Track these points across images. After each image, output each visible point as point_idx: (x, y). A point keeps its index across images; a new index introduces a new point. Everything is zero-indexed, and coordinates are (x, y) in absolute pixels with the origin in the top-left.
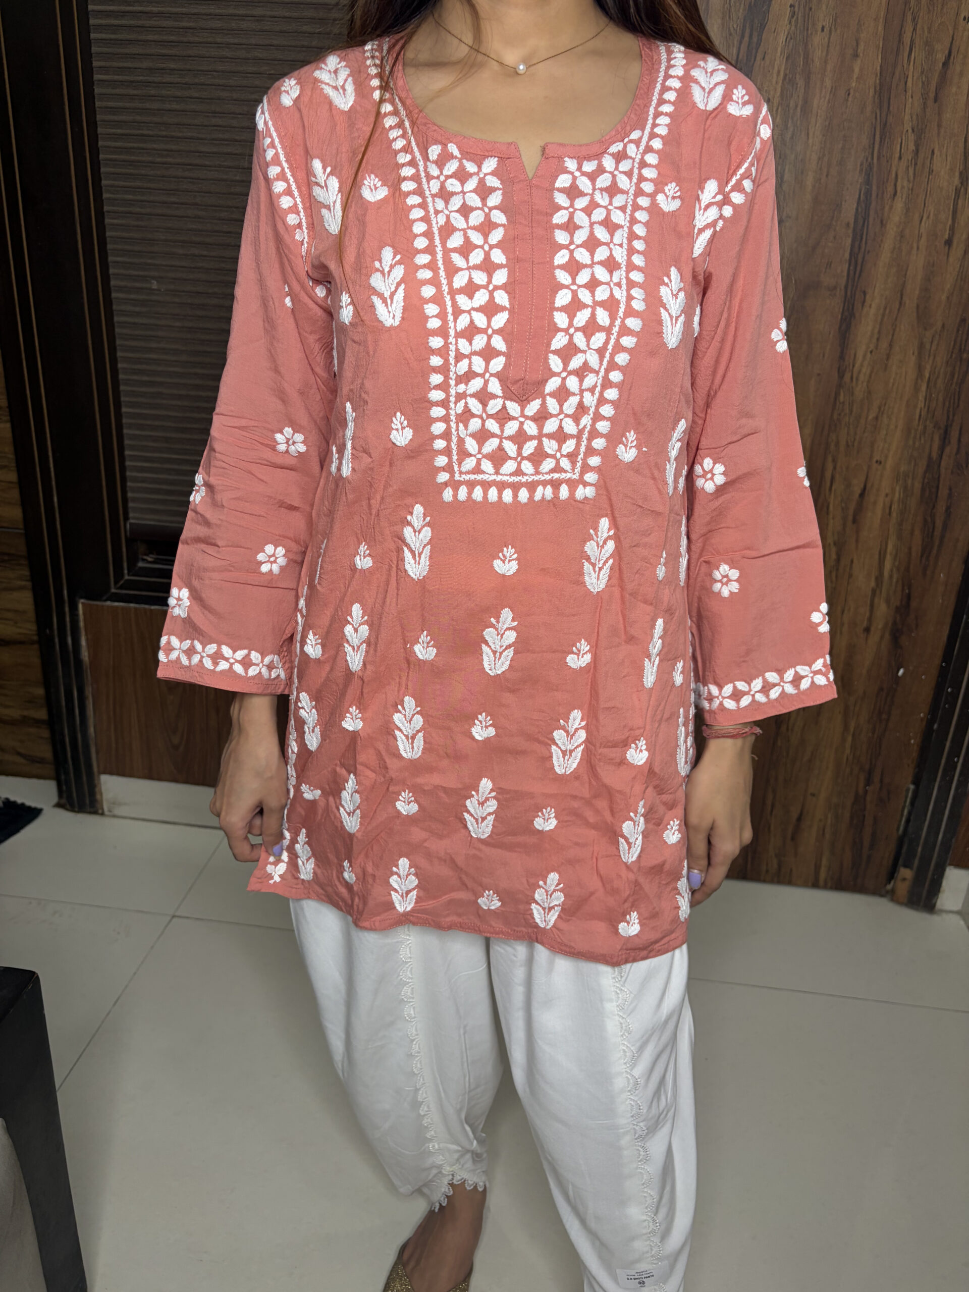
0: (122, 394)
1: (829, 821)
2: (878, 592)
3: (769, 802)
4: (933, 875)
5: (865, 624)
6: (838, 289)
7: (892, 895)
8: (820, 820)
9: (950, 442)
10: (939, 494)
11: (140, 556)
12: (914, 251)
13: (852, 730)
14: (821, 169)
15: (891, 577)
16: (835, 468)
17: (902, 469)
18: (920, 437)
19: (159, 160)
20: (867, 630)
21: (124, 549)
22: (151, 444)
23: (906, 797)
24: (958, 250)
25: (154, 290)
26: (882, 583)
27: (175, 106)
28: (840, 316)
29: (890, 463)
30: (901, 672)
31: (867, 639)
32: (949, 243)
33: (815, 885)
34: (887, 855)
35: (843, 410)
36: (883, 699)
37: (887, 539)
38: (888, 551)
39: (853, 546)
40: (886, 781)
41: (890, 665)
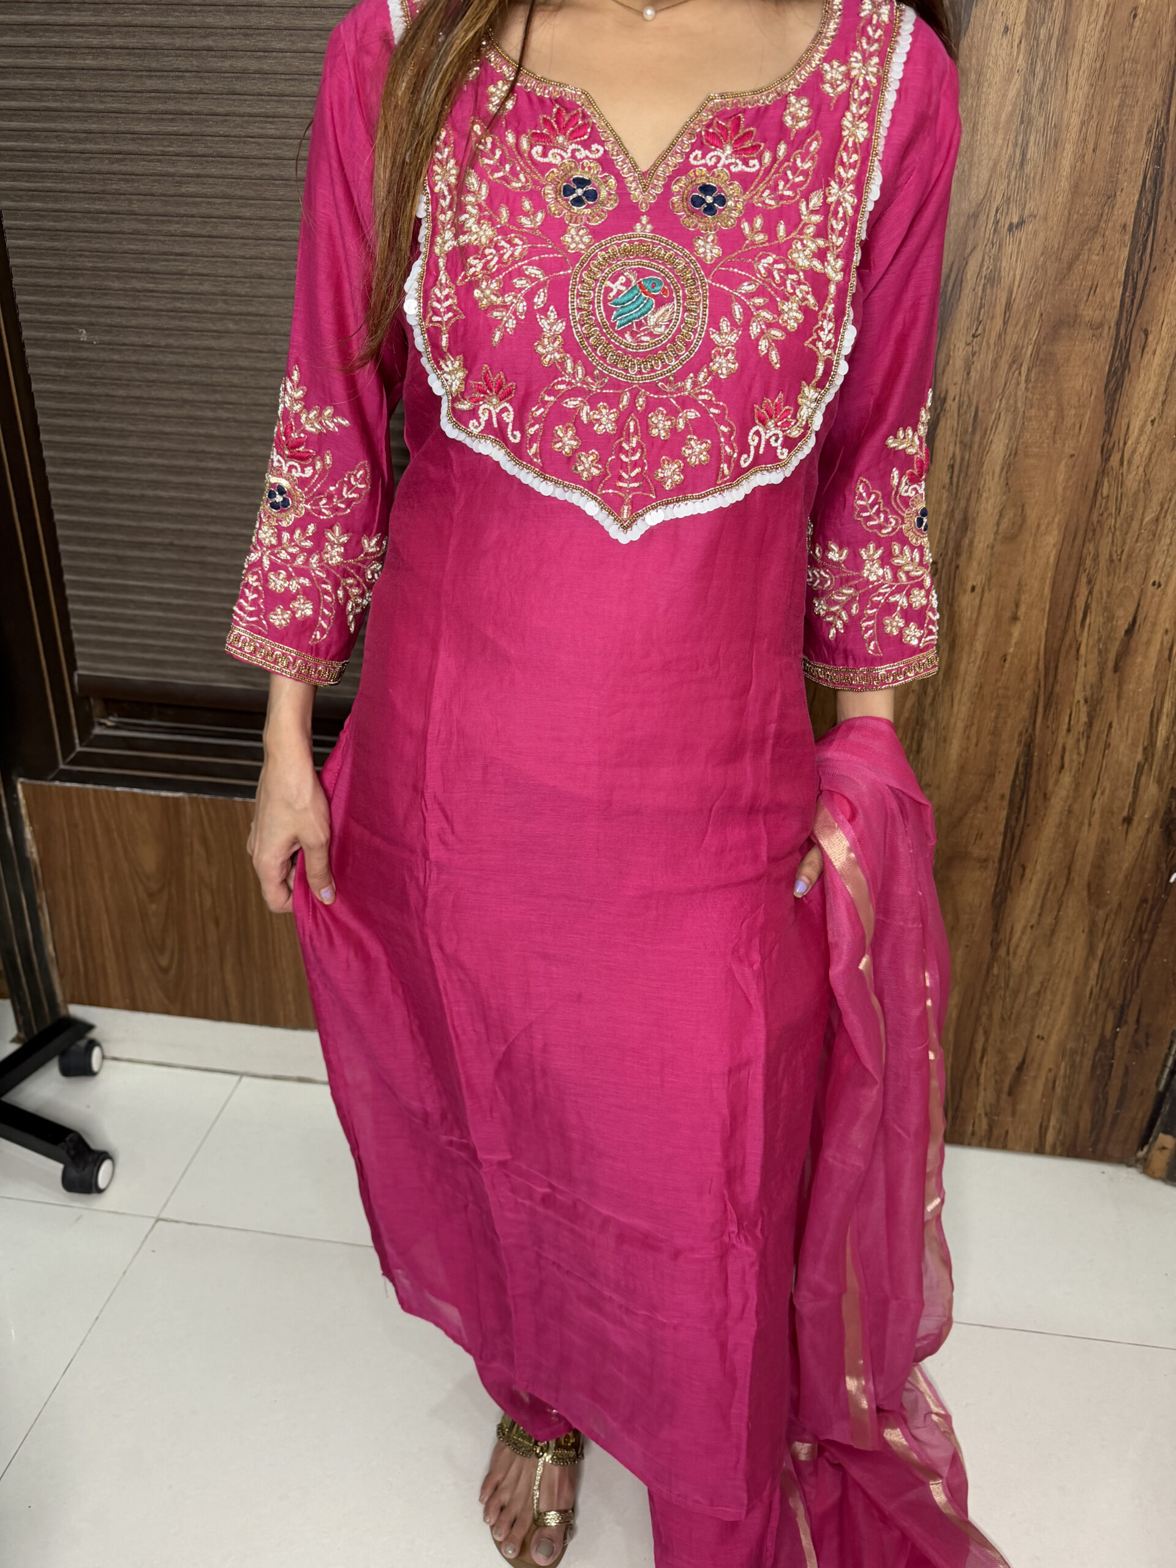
0: (52, 494)
1: (1062, 1071)
2: (1146, 767)
3: (979, 1046)
5: (1125, 814)
6: (1106, 328)
7: (1146, 1167)
8: (1050, 1070)
11: (96, 720)
13: (1100, 953)
14: (1085, 139)
15: (1166, 747)
16: (1090, 593)
19: (73, 147)
20: (1128, 820)
21: (72, 711)
22: (99, 565)
23: (1172, 1042)
25: (83, 342)
26: (1153, 756)
27: (89, 62)
28: (1107, 368)
29: (1173, 585)
30: (1173, 877)
31: (1126, 833)
33: (1040, 1150)
34: (1140, 1115)
35: (1106, 509)
36: (1147, 912)
37: (1164, 694)
38: (1165, 710)
39: (1113, 704)
40: (1145, 1020)
41: (1158, 868)
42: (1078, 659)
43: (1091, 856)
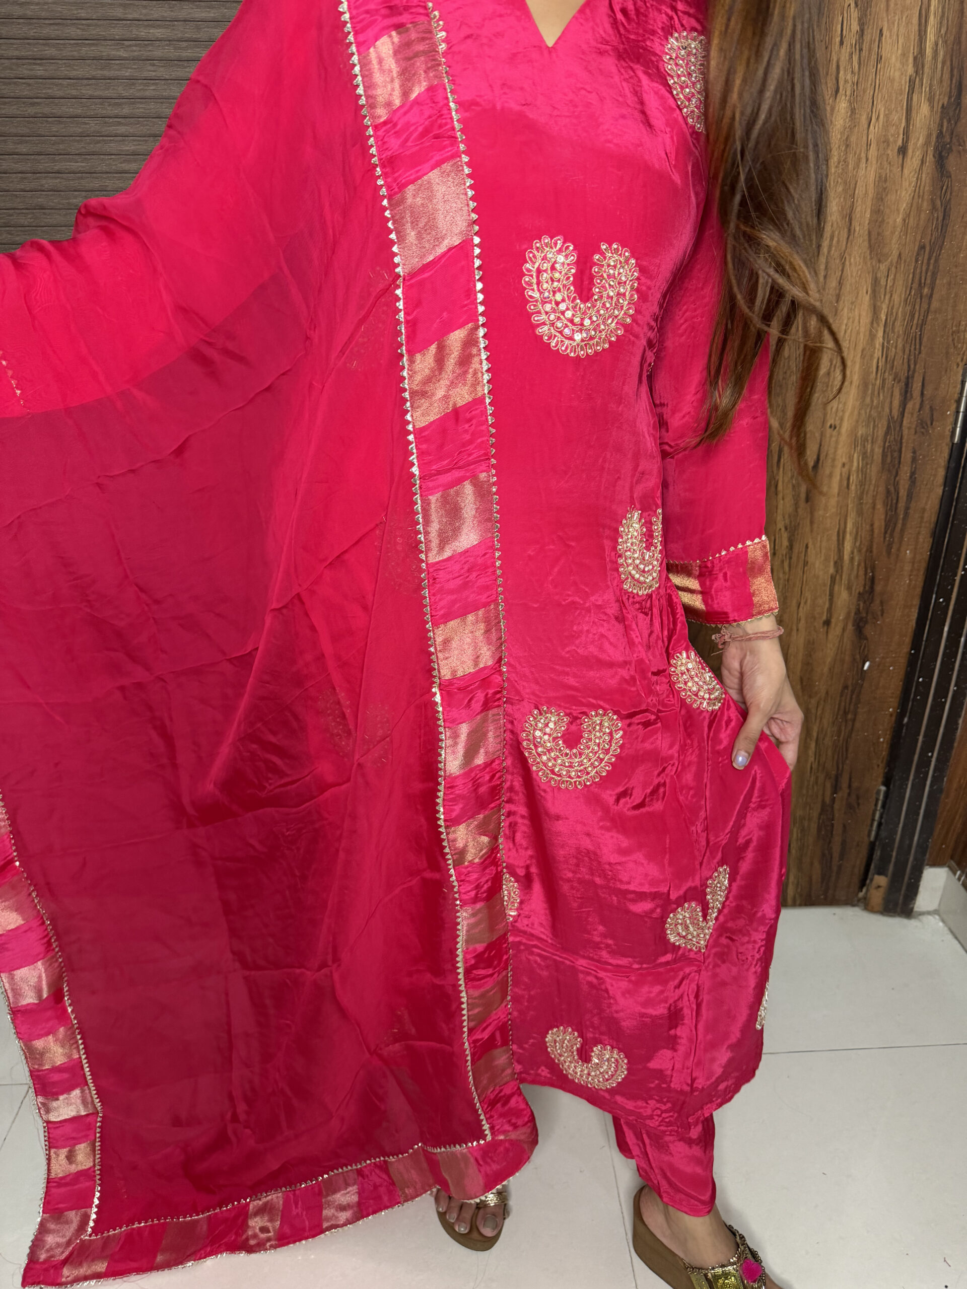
2: (838, 577)
4: (910, 879)
5: (824, 618)
7: (866, 905)
9: (911, 395)
10: (902, 459)
12: (863, 165)
13: (815, 734)
15: (852, 559)
17: (860, 433)
18: (879, 394)
20: (827, 623)
23: (877, 800)
24: (913, 160)
26: (842, 568)
29: (846, 427)
30: (867, 665)
31: (827, 632)
32: (903, 150)
34: (858, 863)
35: (789, 367)
36: (848, 697)
37: (846, 516)
38: (848, 529)
39: (808, 529)
40: (855, 785)
41: (854, 660)
42: (776, 494)
43: (800, 656)
